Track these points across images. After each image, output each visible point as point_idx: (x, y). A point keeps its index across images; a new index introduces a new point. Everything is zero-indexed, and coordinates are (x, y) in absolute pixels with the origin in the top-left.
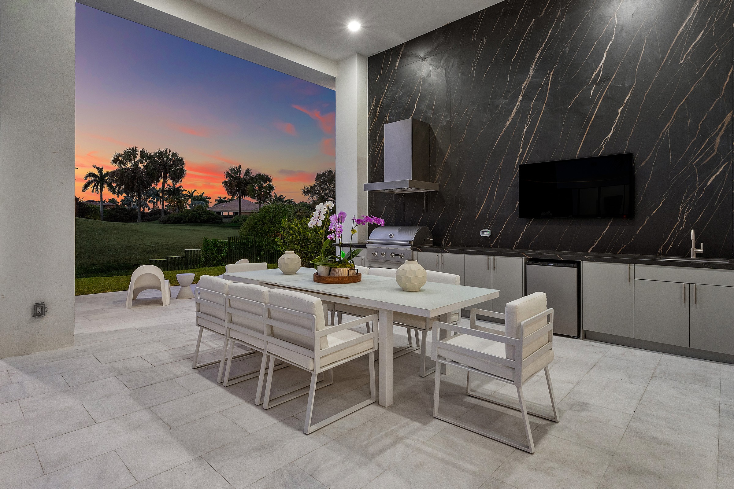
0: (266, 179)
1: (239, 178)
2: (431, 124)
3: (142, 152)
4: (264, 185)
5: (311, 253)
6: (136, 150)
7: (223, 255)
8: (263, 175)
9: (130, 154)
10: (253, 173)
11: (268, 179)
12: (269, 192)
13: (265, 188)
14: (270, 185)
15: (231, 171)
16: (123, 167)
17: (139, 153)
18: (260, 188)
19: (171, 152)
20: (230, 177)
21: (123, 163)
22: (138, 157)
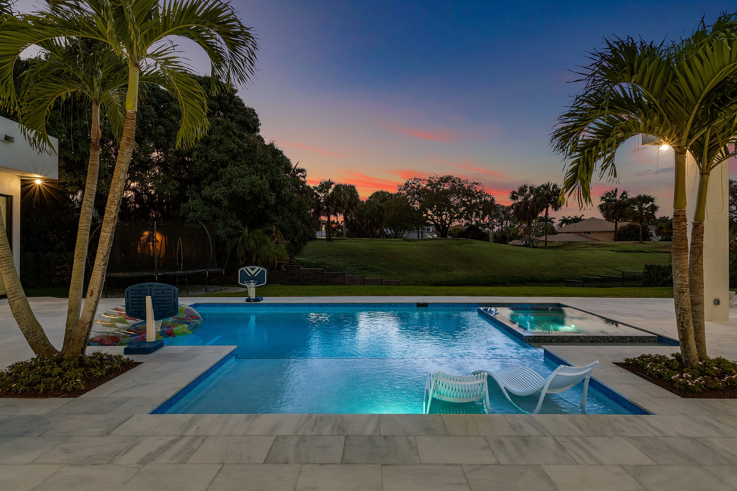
0: (647, 199)
1: (615, 200)
3: (531, 188)
4: (646, 206)
6: (526, 187)
8: (645, 197)
9: (522, 190)
10: (632, 195)
11: (652, 200)
12: (653, 213)
13: (647, 209)
14: (652, 205)
15: (606, 195)
16: (517, 201)
17: (528, 189)
18: (641, 209)
19: (552, 185)
20: (606, 200)
21: (517, 198)
22: (528, 192)
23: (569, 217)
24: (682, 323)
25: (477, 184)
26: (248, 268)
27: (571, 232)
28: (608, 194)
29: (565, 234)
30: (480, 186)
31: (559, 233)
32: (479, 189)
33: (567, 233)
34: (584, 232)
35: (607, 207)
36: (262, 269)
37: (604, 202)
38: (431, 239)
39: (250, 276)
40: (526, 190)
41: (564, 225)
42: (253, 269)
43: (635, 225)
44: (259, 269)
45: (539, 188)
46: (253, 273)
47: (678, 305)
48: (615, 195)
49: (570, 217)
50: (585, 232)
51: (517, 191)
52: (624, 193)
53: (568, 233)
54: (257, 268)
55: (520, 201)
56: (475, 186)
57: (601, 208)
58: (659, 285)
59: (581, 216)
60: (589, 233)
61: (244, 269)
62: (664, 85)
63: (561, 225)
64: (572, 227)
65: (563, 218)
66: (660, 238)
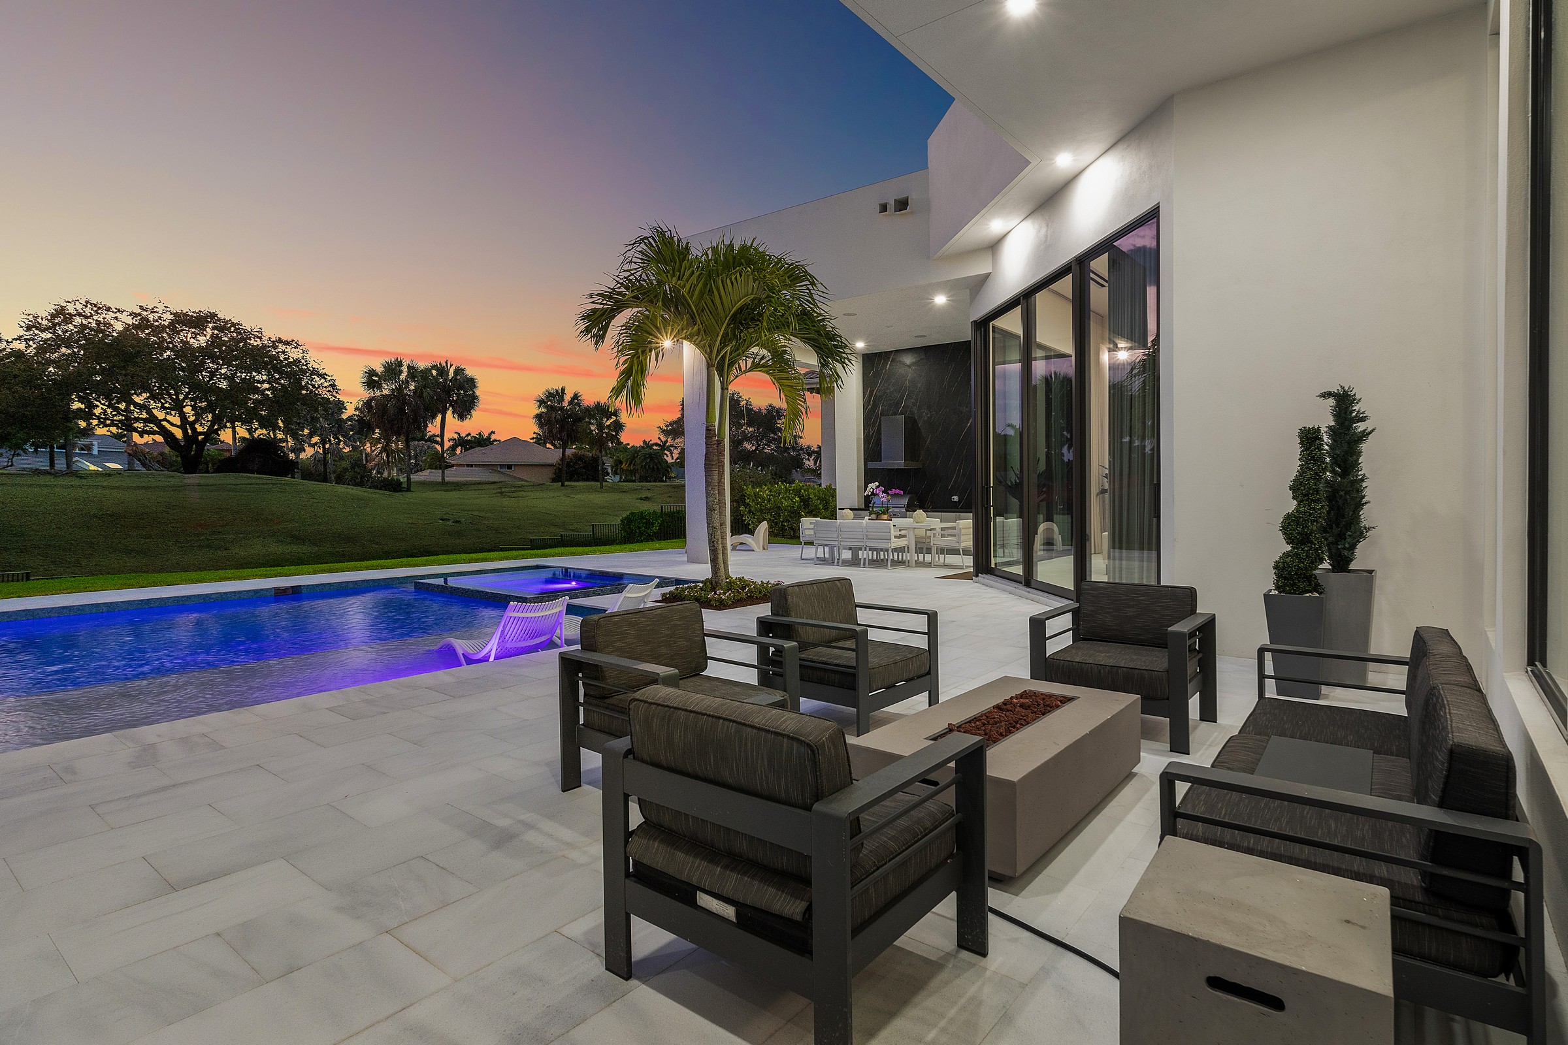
0: (609, 411)
1: (562, 408)
2: (916, 418)
3: (410, 367)
4: (608, 423)
5: (783, 522)
6: (400, 364)
7: (655, 529)
8: (605, 406)
9: (392, 369)
10: (587, 401)
11: (616, 413)
12: (617, 434)
13: (608, 426)
14: (616, 422)
15: (547, 397)
16: (378, 393)
17: (405, 369)
18: (601, 427)
19: (453, 367)
20: (547, 407)
21: (380, 387)
22: (403, 377)
23: (467, 435)
24: (713, 542)
25: (287, 343)
27: (476, 465)
28: (551, 395)
29: (466, 468)
30: (297, 350)
31: (453, 466)
32: (294, 354)
33: (468, 465)
34: (500, 465)
35: (549, 420)
37: (544, 410)
38: (97, 474)
40: (401, 372)
41: (458, 450)
43: (584, 455)
45: (427, 371)
47: (710, 524)
48: (562, 399)
49: (469, 434)
50: (502, 466)
51: (379, 369)
52: (576, 396)
53: (472, 466)
55: (385, 392)
56: (281, 347)
57: (540, 420)
58: (642, 541)
59: (490, 434)
60: (509, 467)
62: (702, 294)
63: (453, 448)
64: (477, 455)
65: (456, 436)
66: (618, 477)
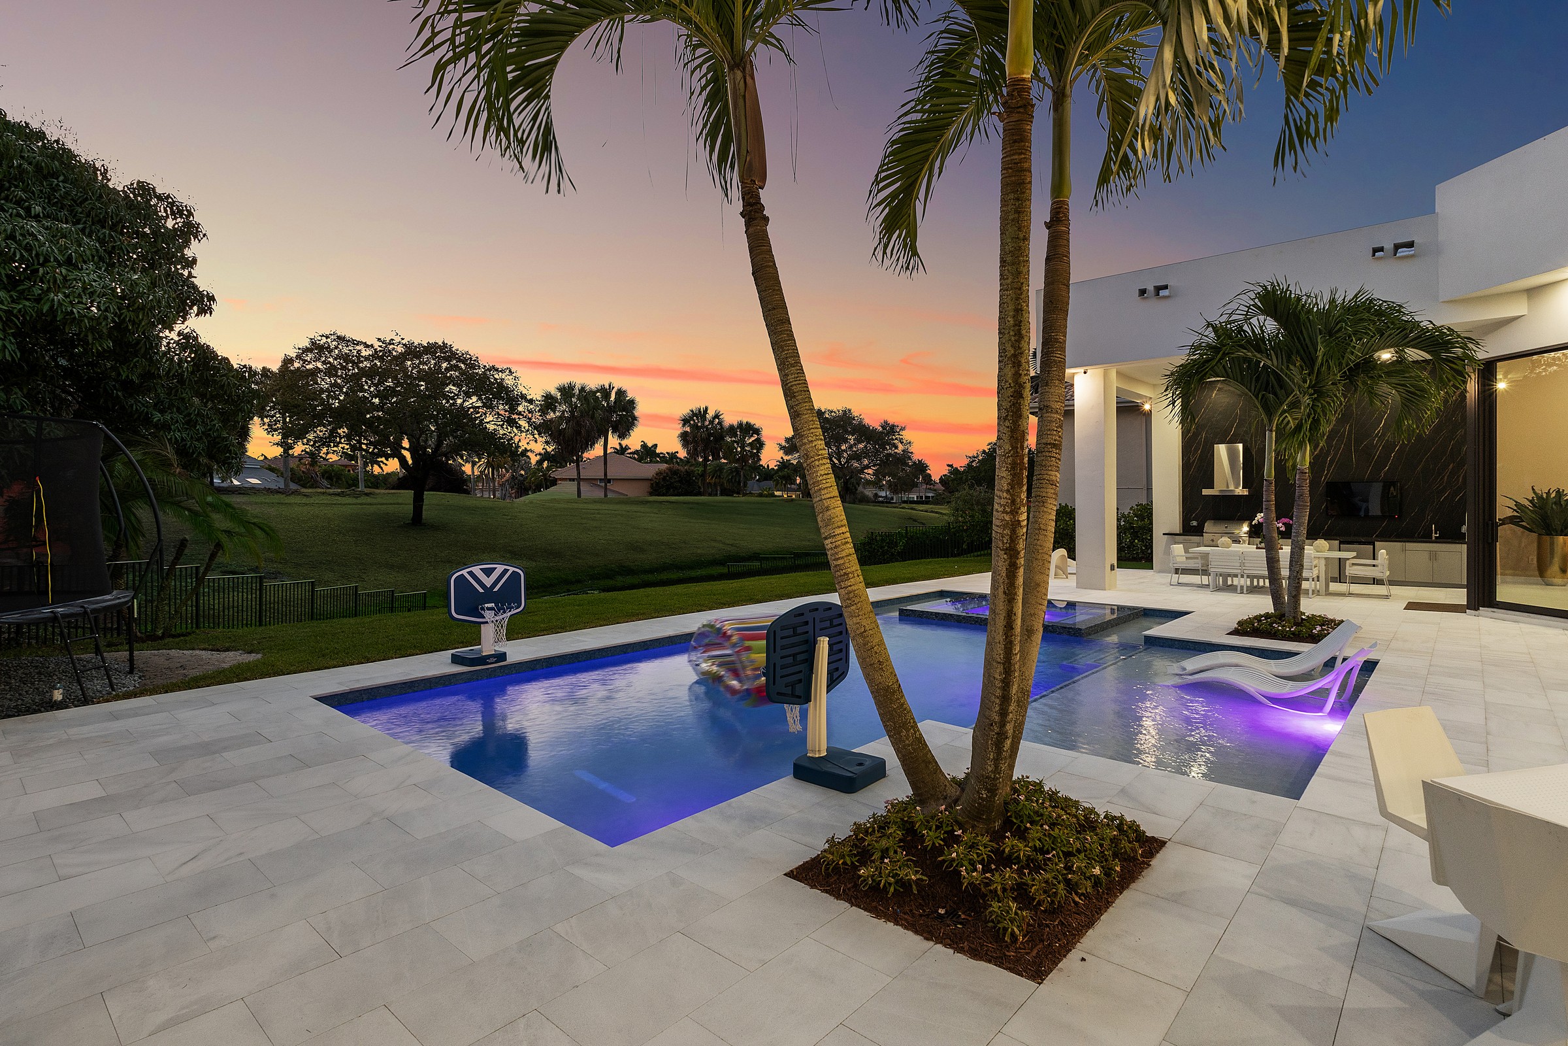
1: (705, 427)
4: (752, 441)
6: (572, 387)
12: (758, 452)
13: (751, 444)
15: (691, 416)
20: (691, 426)
22: (574, 400)
26: (476, 570)
28: (694, 414)
31: (557, 480)
33: (570, 479)
35: (693, 438)
36: (511, 569)
37: (688, 429)
39: (481, 591)
40: (573, 394)
42: (489, 572)
44: (506, 571)
45: (594, 394)
46: (488, 582)
48: (704, 418)
51: (555, 392)
52: (717, 415)
54: (500, 568)
57: (685, 437)
60: (609, 481)
61: (464, 572)
